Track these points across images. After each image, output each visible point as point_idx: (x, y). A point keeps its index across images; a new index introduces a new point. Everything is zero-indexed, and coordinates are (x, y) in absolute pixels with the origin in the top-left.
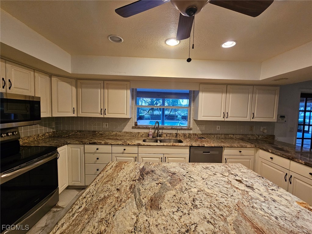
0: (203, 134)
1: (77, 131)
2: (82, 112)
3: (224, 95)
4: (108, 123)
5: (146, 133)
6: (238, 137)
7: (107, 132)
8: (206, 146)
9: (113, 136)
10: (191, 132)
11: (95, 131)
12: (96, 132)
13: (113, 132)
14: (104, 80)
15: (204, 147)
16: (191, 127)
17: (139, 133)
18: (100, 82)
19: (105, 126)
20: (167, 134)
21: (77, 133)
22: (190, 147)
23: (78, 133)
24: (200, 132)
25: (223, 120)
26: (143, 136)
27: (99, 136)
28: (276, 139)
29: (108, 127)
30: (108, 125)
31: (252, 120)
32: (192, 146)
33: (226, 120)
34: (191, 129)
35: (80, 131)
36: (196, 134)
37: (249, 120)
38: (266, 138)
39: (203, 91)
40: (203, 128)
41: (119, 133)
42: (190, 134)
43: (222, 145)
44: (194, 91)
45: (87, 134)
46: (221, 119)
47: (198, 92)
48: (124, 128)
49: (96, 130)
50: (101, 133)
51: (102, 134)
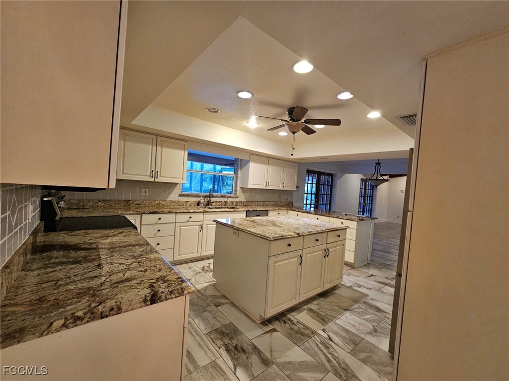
0: (247, 202)
1: (99, 200)
2: (123, 173)
3: (267, 166)
4: (147, 190)
5: (196, 201)
6: (272, 203)
7: (147, 201)
8: (258, 210)
9: (154, 206)
10: (238, 200)
11: (129, 201)
12: (131, 202)
13: (155, 201)
14: (157, 135)
15: (257, 211)
16: (238, 195)
17: (187, 201)
18: (153, 137)
19: (144, 193)
20: (216, 202)
21: (98, 203)
22: (247, 211)
23: (100, 203)
24: (245, 200)
25: (265, 188)
26: (192, 205)
27: (134, 206)
28: (294, 204)
29: (147, 195)
30: (147, 193)
31: (283, 189)
32: (249, 211)
33: (268, 188)
34: (237, 197)
35: (104, 201)
36: (241, 202)
37: (281, 189)
38: (289, 204)
39: (253, 161)
40: (248, 195)
41: (164, 203)
42: (237, 202)
43: (268, 209)
44: (241, 159)
45: (115, 204)
46: (264, 187)
47: (248, 162)
48: (168, 197)
49: (128, 199)
50: (137, 202)
51: (139, 204)
